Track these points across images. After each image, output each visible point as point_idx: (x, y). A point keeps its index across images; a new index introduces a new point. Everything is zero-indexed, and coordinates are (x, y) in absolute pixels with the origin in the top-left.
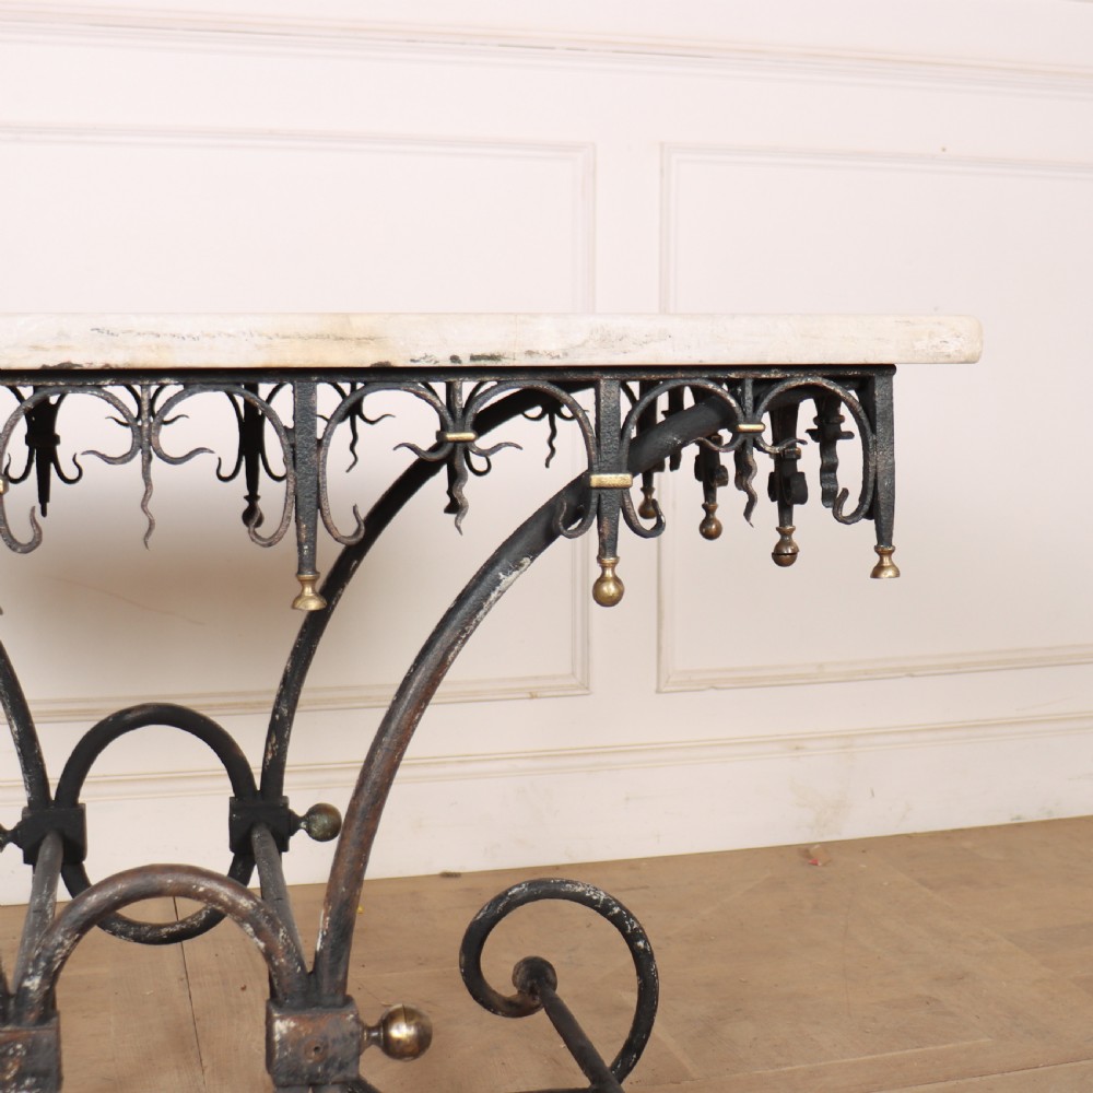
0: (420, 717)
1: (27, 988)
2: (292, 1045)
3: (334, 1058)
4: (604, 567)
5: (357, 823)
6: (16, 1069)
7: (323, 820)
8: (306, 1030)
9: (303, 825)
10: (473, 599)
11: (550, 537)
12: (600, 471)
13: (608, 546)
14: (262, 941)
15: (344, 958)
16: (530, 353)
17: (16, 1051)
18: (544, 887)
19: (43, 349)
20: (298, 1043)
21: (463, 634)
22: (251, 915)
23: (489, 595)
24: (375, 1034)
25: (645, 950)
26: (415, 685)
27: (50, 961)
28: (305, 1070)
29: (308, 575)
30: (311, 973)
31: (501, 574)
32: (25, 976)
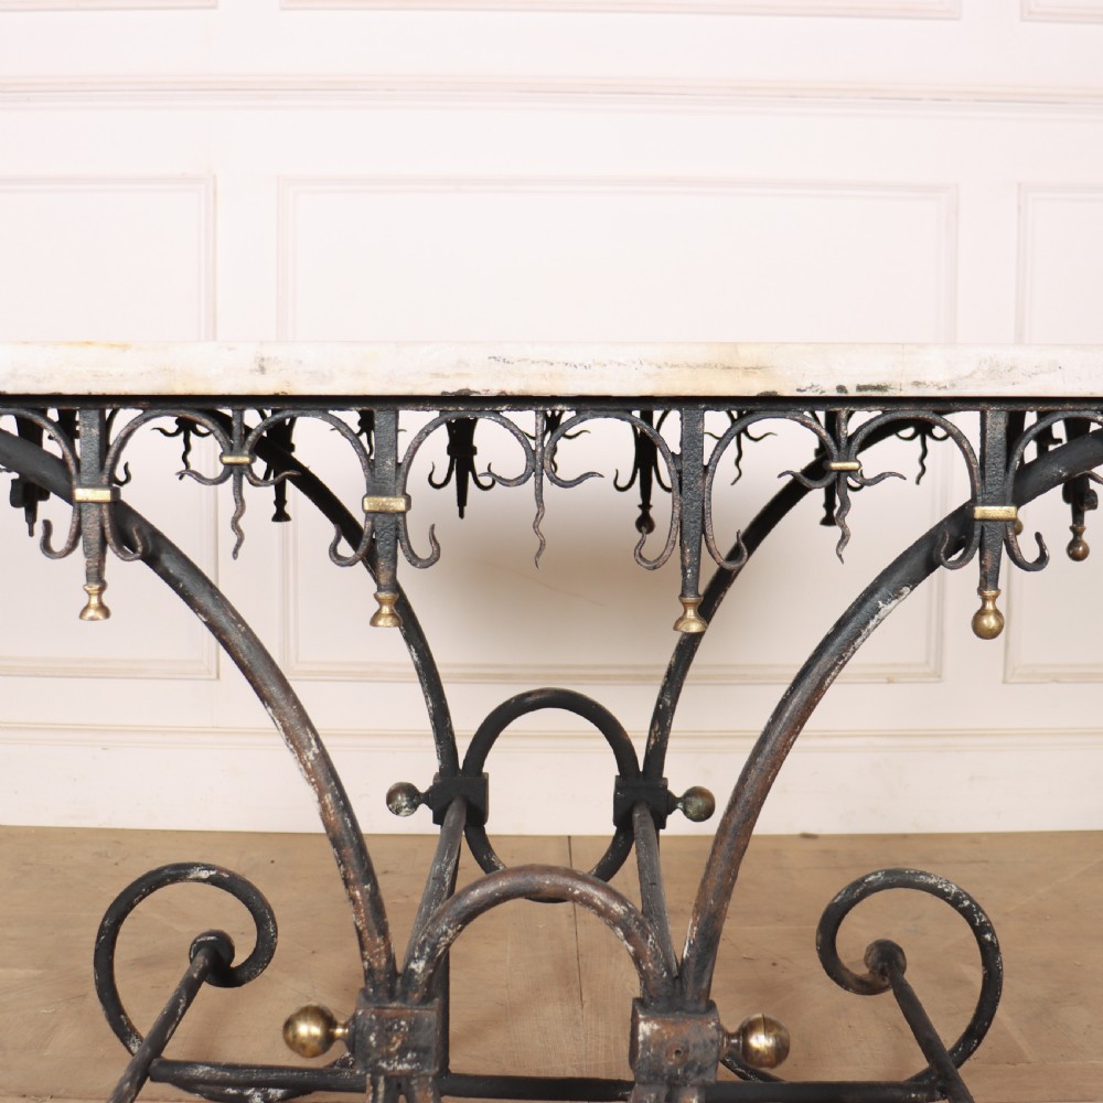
0: (795, 739)
1: (413, 970)
2: (655, 1046)
3: (694, 1062)
4: (985, 600)
5: (728, 839)
6: (399, 1043)
7: (698, 803)
8: (669, 1033)
9: (680, 805)
10: (851, 626)
11: (930, 566)
12: (984, 503)
13: (989, 579)
14: (631, 945)
15: (709, 968)
16: (917, 384)
17: (401, 1027)
18: (898, 877)
19: (443, 376)
20: (660, 1045)
21: (841, 660)
22: (623, 921)
23: (868, 623)
24: (734, 1041)
25: (992, 943)
26: (791, 708)
27: (434, 948)
28: (665, 1071)
29: (691, 599)
30: (677, 977)
31: (880, 602)
32: (411, 957)
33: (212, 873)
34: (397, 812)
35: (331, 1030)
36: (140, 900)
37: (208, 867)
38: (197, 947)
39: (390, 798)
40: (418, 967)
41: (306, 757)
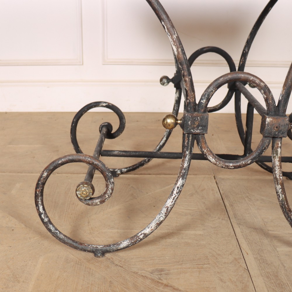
2: (270, 125)
6: (197, 124)
9: (248, 83)
14: (266, 95)
15: (287, 103)
17: (198, 119)
22: (264, 88)
27: (208, 96)
28: (273, 133)
30: (277, 106)
32: (201, 99)
33: (107, 104)
35: (177, 122)
37: (105, 103)
38: (102, 127)
39: (161, 80)
40: (203, 102)
41: (173, 37)
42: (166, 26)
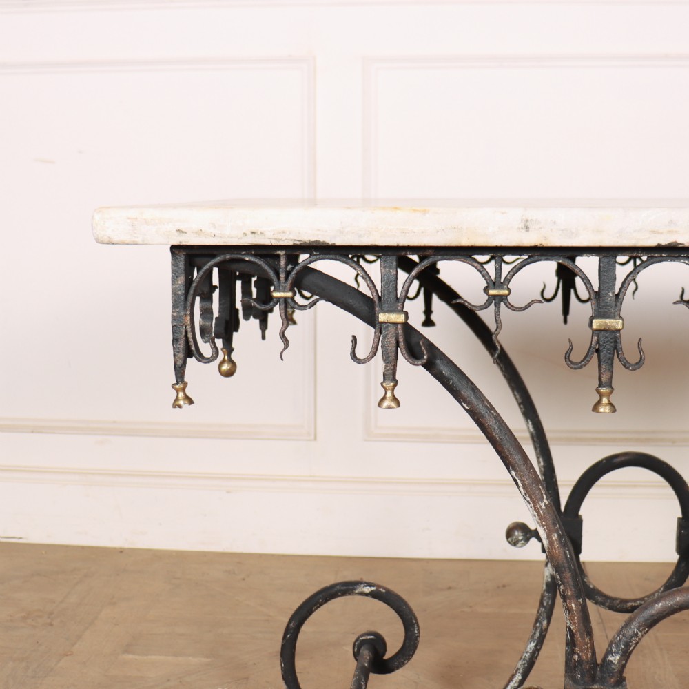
19: (659, 233)
27: (627, 645)
32: (609, 652)
33: (373, 589)
34: (515, 544)
36: (318, 607)
37: (370, 585)
38: (359, 645)
39: (509, 533)
40: (615, 660)
41: (539, 507)
42: (521, 480)
